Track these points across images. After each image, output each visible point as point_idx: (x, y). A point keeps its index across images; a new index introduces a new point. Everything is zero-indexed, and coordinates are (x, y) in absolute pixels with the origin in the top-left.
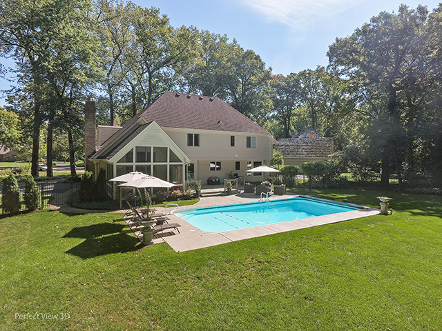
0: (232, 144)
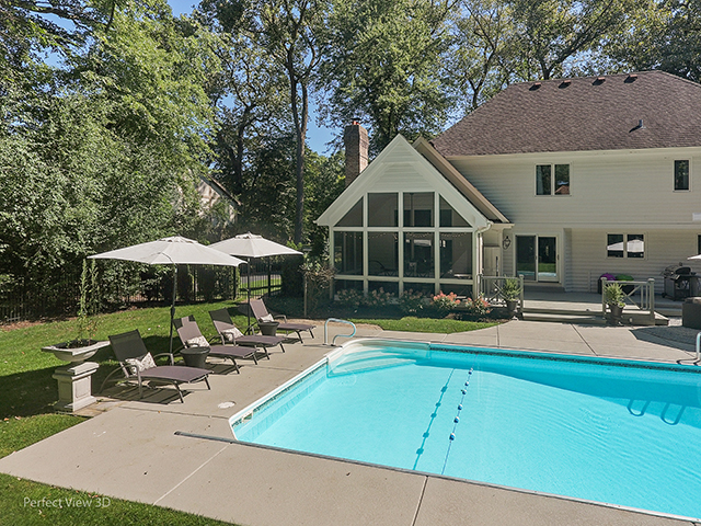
0: (681, 183)
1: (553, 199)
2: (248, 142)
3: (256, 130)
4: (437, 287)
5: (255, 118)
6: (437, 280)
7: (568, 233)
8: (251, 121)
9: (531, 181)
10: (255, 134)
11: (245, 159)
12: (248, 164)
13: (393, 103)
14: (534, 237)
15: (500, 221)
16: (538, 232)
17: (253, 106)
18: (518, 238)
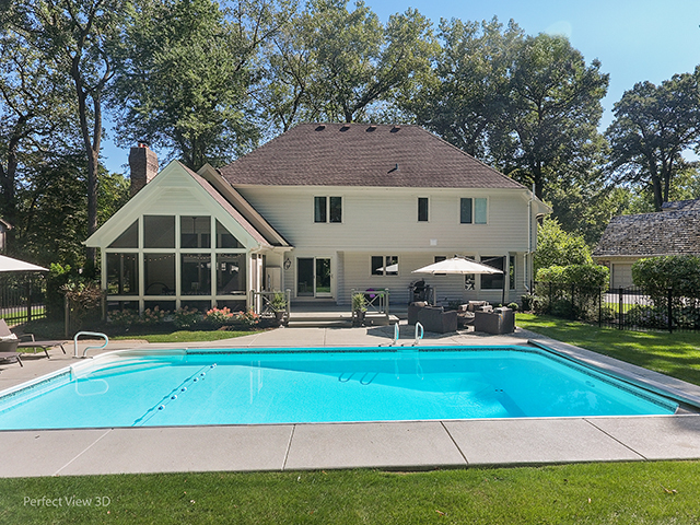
0: (423, 216)
1: (329, 226)
2: (23, 157)
3: (36, 144)
4: (214, 303)
5: (32, 130)
6: (214, 297)
7: (341, 255)
8: (27, 133)
9: (310, 210)
10: (35, 149)
11: (21, 176)
12: (24, 182)
13: (192, 129)
14: (312, 259)
15: (281, 245)
16: (316, 254)
17: (30, 115)
18: (299, 260)
